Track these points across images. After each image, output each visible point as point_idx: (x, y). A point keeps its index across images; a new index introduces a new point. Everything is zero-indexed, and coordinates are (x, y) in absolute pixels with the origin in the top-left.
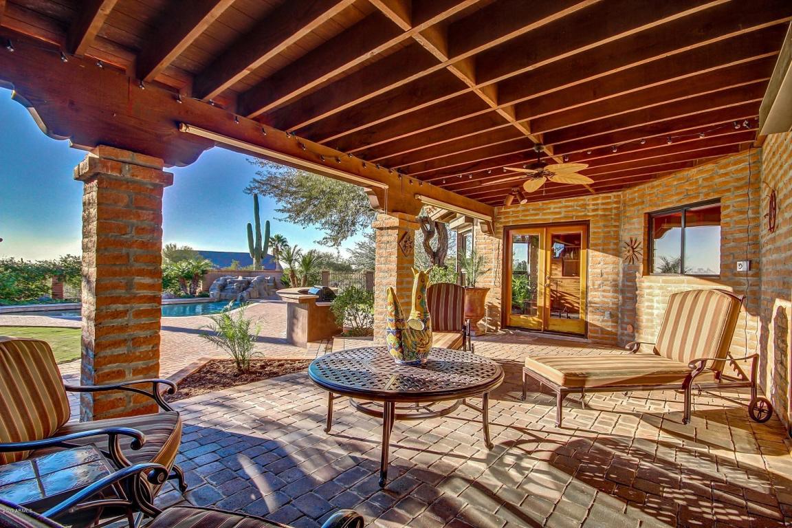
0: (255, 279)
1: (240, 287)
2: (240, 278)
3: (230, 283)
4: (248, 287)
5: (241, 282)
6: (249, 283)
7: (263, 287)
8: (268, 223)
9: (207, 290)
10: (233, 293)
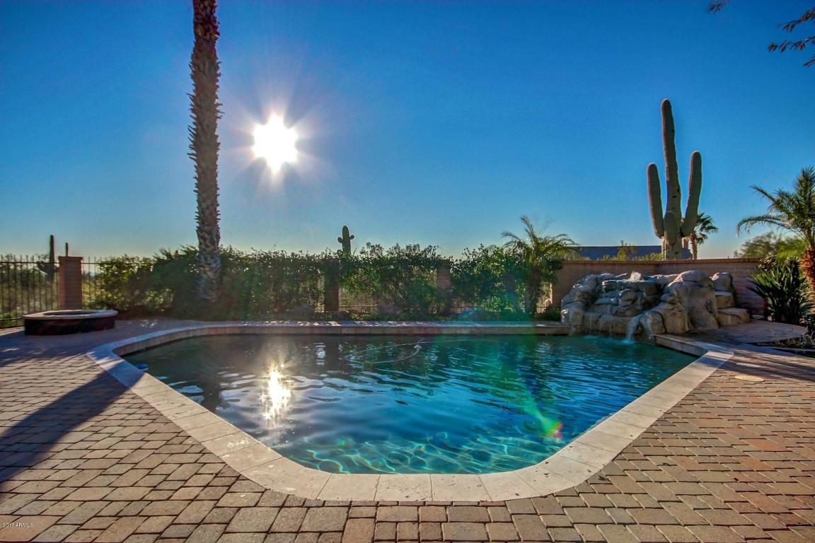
0: (679, 278)
1: (634, 301)
2: (635, 277)
3: (610, 288)
4: (657, 302)
5: (636, 288)
6: (659, 289)
7: (702, 301)
8: (697, 159)
9: (557, 305)
10: (616, 314)
